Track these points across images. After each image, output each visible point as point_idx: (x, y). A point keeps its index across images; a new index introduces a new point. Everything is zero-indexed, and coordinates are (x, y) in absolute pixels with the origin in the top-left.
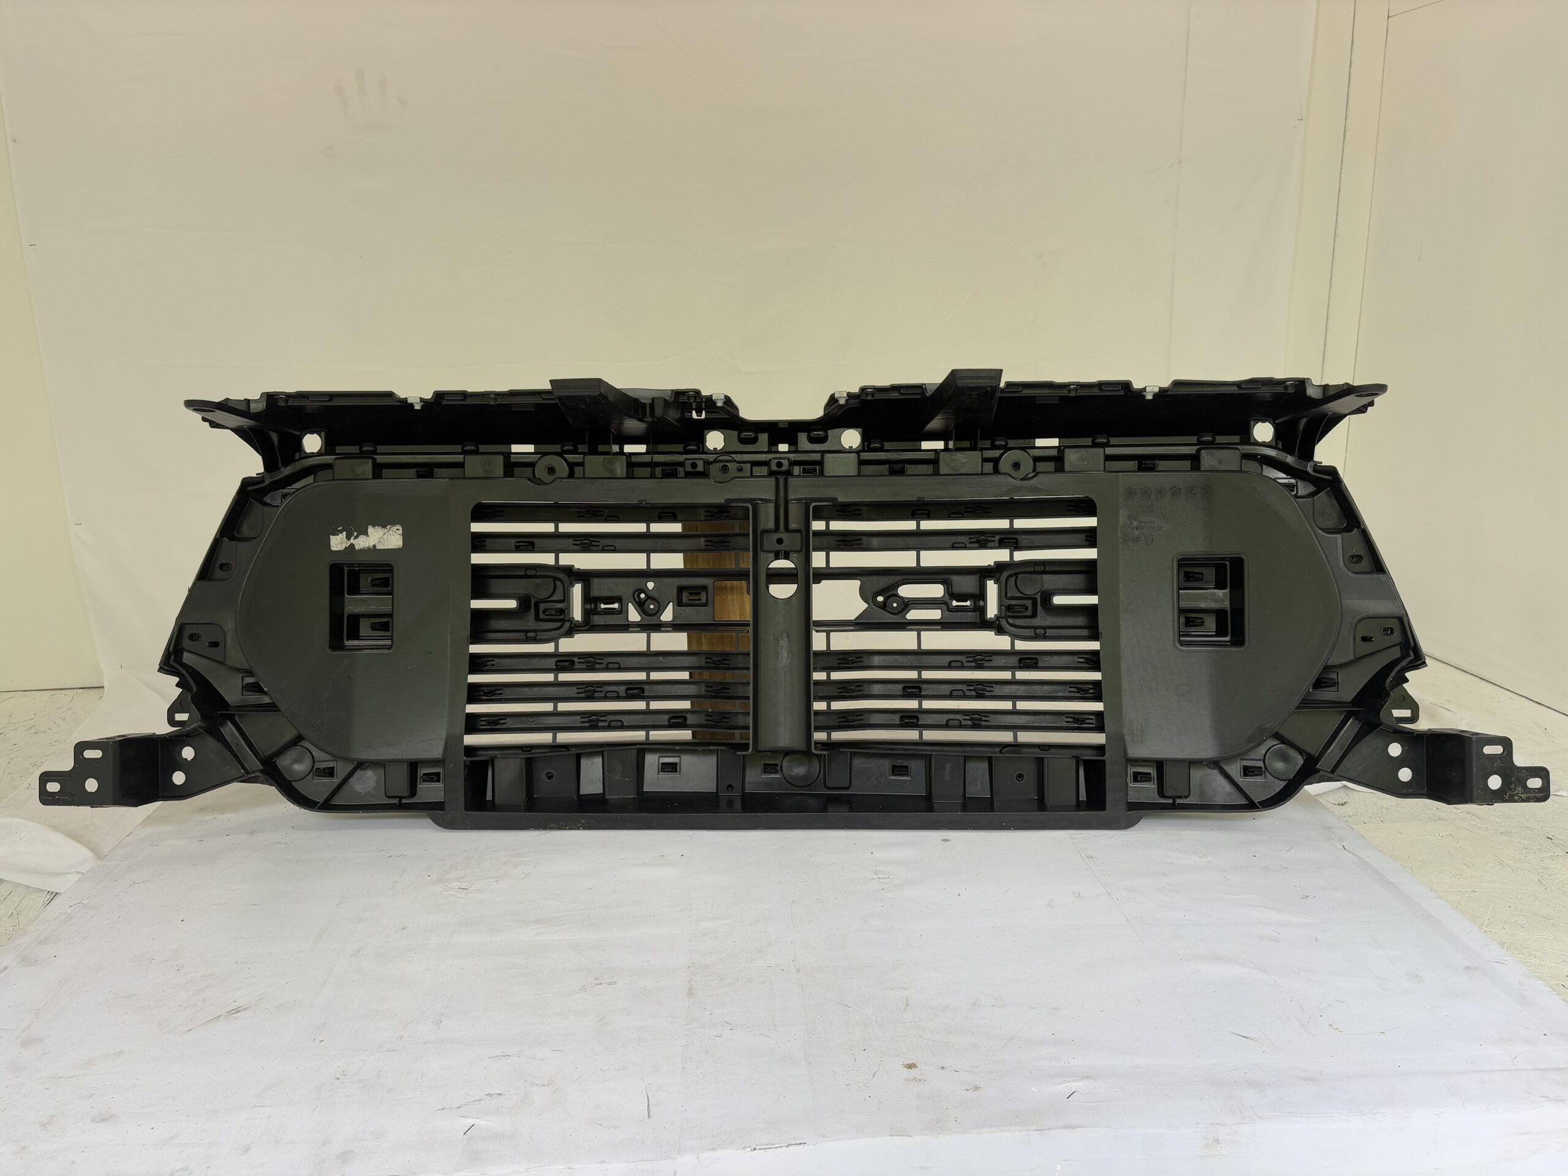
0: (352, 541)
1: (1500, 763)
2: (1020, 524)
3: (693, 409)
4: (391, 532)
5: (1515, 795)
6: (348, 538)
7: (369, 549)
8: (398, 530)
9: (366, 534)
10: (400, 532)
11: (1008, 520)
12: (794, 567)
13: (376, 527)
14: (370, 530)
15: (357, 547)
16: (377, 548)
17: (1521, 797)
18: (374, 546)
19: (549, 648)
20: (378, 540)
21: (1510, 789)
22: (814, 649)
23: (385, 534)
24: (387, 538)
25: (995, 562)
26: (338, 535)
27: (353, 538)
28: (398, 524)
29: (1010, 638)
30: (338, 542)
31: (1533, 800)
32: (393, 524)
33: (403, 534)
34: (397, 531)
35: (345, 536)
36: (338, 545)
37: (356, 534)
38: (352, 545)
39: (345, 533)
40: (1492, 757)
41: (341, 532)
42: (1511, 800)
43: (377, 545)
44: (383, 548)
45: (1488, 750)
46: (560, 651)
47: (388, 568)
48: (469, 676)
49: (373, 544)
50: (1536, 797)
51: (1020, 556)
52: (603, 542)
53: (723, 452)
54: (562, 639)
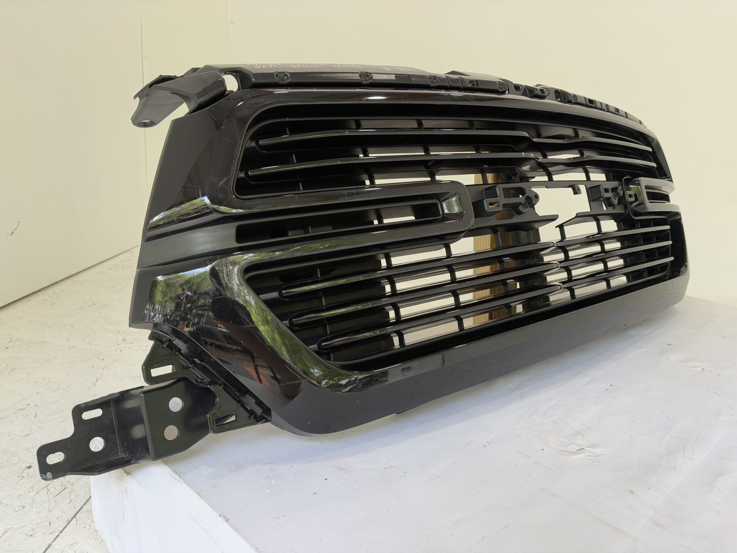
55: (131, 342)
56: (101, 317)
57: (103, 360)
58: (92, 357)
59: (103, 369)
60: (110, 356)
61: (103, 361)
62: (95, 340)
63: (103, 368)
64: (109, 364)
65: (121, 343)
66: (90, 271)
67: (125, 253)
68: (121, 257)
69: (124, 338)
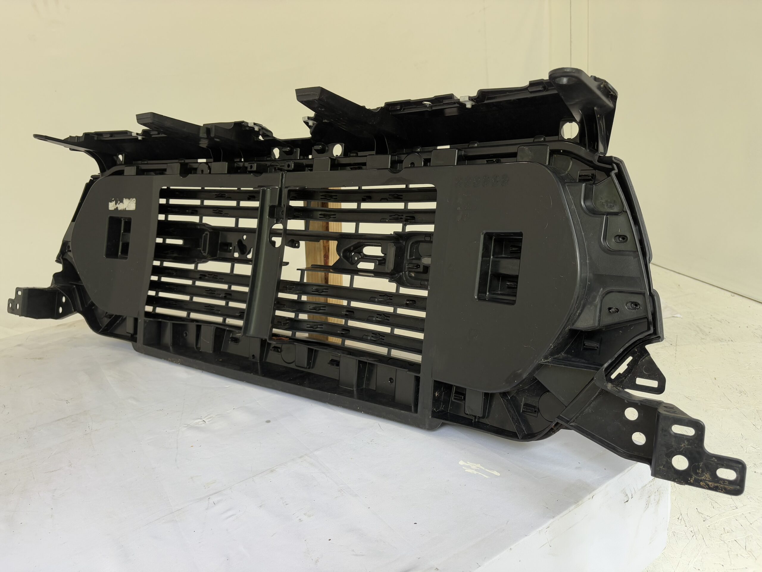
0: (118, 205)
1: (688, 445)
2: (413, 206)
3: (260, 135)
4: (132, 202)
5: (701, 481)
6: (116, 204)
7: (123, 210)
8: (134, 201)
9: (123, 202)
10: (135, 202)
11: (404, 203)
13: (127, 199)
14: (124, 200)
15: (119, 209)
16: (127, 210)
17: (708, 485)
18: (125, 209)
19: (191, 267)
20: (127, 206)
21: (697, 474)
23: (129, 203)
24: (130, 205)
25: (394, 232)
27: (118, 204)
29: (396, 285)
30: (112, 206)
31: (722, 490)
32: (133, 198)
33: (136, 203)
36: (112, 207)
37: (119, 202)
38: (117, 208)
39: (115, 201)
40: (681, 438)
41: (113, 201)
42: (697, 484)
44: (129, 210)
45: (677, 429)
46: (198, 269)
47: (130, 220)
49: (125, 207)
50: (725, 489)
51: (410, 228)
52: (224, 211)
53: (278, 160)
54: (199, 263)
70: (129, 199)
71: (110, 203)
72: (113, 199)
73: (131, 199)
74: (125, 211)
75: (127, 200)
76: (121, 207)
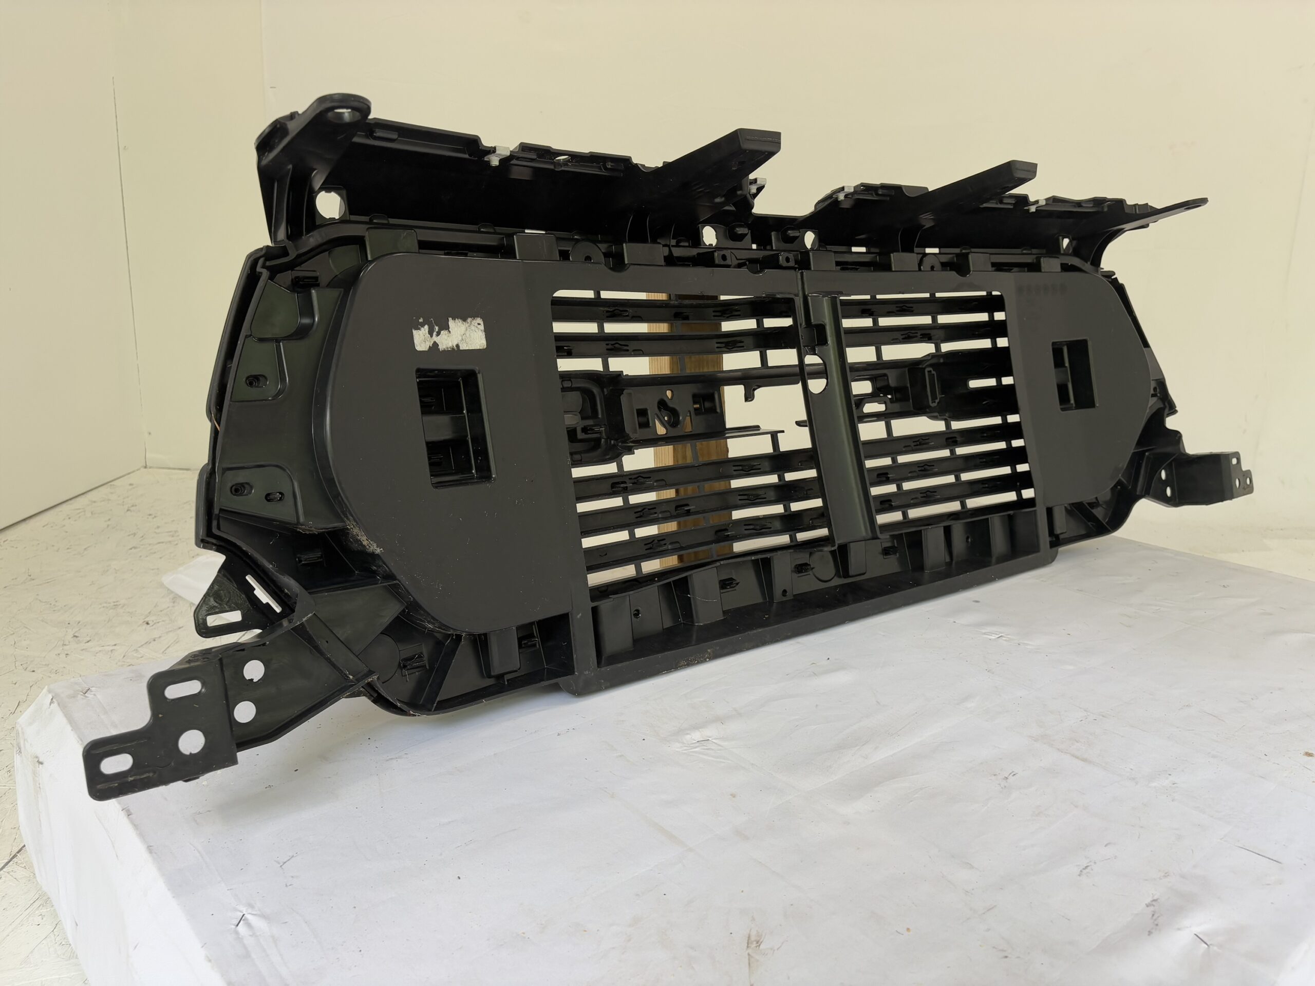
0: (435, 338)
4: (472, 327)
6: (431, 333)
7: (453, 349)
8: (479, 324)
9: (447, 328)
10: (482, 327)
12: (821, 362)
14: (451, 323)
15: (441, 347)
16: (461, 348)
18: (458, 346)
19: (611, 468)
20: (460, 338)
22: (862, 440)
23: (466, 330)
24: (470, 336)
26: (419, 329)
27: (435, 334)
28: (478, 317)
30: (422, 339)
32: (474, 316)
33: (486, 331)
34: (479, 326)
35: (427, 331)
36: (422, 342)
37: (437, 328)
38: (435, 344)
39: (426, 327)
41: (423, 325)
43: (460, 345)
44: (467, 348)
46: (626, 469)
47: (470, 377)
48: (578, 505)
49: (456, 343)
52: (633, 345)
53: (717, 248)
54: (625, 456)
55: (88, 639)
56: (40, 601)
57: (34, 671)
58: (16, 667)
59: (31, 687)
60: (46, 665)
61: (33, 673)
62: (25, 640)
63: (31, 685)
64: (42, 678)
65: (69, 642)
66: (32, 522)
67: (100, 489)
68: (90, 496)
69: (76, 634)
70: (464, 320)
71: (415, 333)
72: (421, 320)
73: (469, 320)
74: (456, 352)
75: (459, 322)
76: (446, 341)
